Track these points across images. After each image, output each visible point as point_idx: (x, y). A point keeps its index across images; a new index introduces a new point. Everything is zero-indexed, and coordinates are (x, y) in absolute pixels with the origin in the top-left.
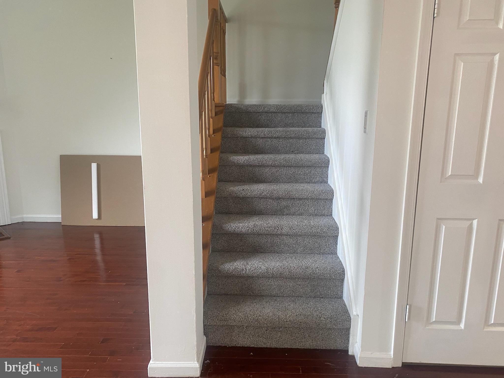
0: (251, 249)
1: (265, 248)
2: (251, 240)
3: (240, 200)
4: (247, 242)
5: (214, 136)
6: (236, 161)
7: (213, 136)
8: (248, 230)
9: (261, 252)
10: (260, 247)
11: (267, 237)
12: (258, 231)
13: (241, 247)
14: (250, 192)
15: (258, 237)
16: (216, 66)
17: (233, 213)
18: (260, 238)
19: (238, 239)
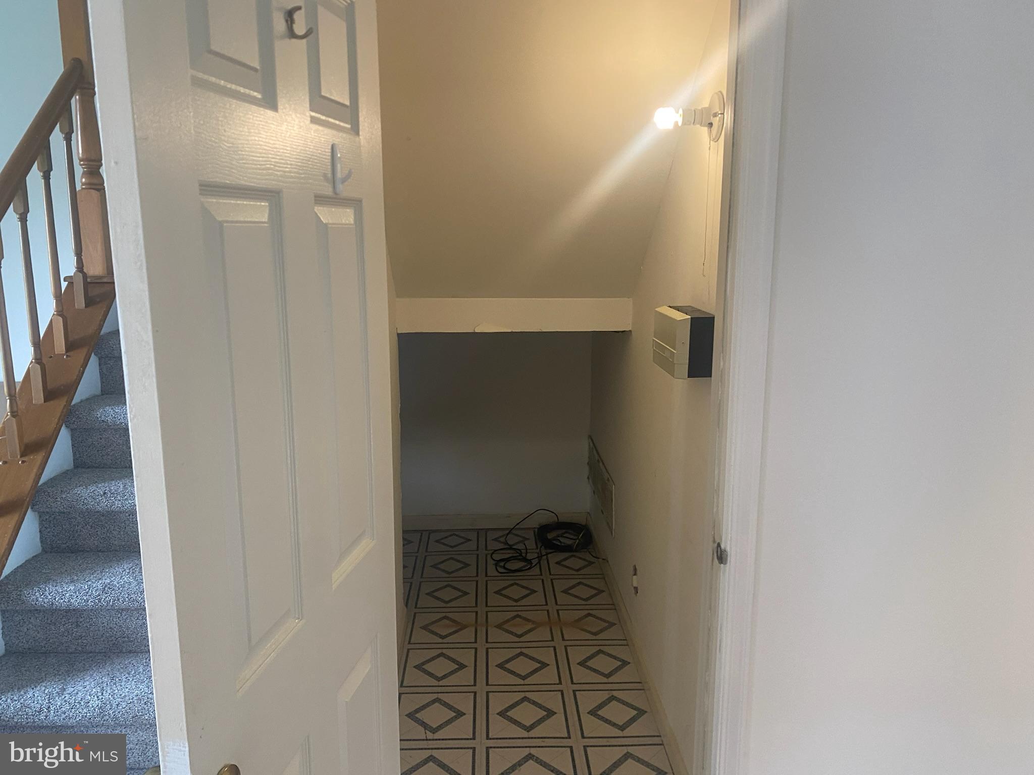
0: (105, 644)
1: (139, 641)
2: (103, 623)
3: (102, 518)
4: (91, 629)
5: (67, 356)
6: (109, 419)
7: (65, 357)
8: (88, 602)
9: (130, 652)
10: (126, 639)
11: (141, 615)
12: (113, 604)
13: (80, 641)
14: (120, 501)
15: (119, 615)
16: (93, 191)
17: (87, 548)
18: (124, 618)
19: (70, 621)
